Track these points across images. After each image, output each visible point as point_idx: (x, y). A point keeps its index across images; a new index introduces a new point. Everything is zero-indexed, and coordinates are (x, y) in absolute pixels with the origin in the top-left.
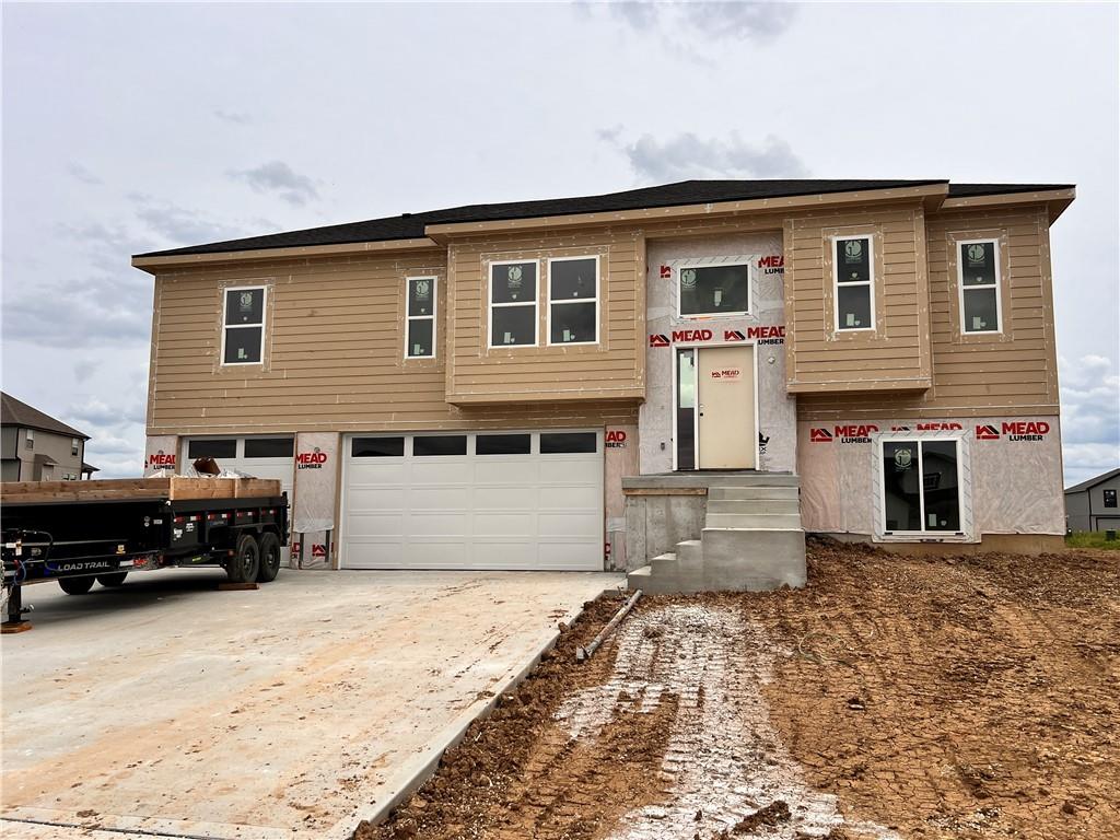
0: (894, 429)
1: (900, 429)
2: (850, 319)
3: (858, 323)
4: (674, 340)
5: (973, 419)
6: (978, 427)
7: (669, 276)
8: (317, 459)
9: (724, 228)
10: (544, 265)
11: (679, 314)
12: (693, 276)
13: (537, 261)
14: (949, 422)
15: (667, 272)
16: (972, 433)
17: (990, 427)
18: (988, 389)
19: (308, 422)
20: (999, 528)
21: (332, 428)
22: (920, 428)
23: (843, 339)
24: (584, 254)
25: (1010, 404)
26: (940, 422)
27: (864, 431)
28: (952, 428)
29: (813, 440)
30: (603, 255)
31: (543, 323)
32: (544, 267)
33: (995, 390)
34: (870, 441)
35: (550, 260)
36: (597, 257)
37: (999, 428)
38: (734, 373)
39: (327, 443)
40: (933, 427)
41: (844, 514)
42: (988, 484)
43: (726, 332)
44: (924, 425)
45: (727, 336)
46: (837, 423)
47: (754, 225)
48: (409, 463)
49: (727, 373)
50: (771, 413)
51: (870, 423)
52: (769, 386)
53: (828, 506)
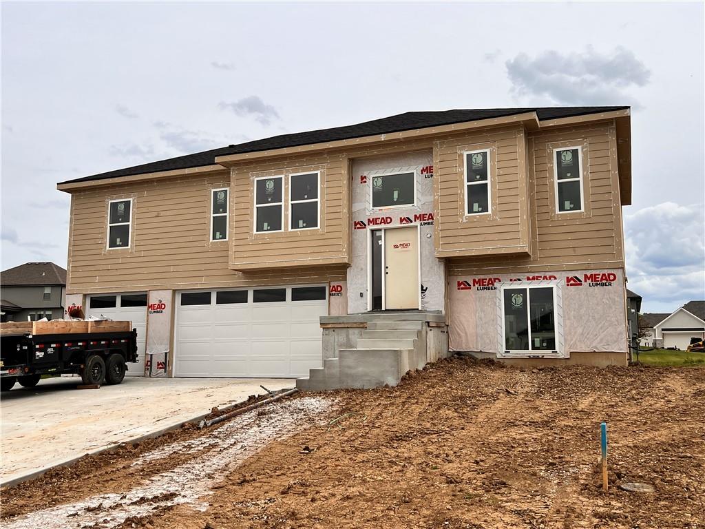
0: (511, 280)
1: (515, 280)
2: (476, 206)
3: (480, 209)
4: (369, 225)
5: (563, 273)
6: (568, 278)
7: (365, 182)
8: (160, 308)
9: (396, 149)
10: (286, 178)
11: (371, 207)
12: (380, 182)
13: (283, 176)
14: (548, 274)
15: (365, 180)
16: (564, 282)
17: (576, 277)
18: (575, 251)
19: (155, 283)
20: (582, 348)
21: (169, 288)
22: (528, 279)
23: (470, 220)
24: (311, 171)
25: (589, 261)
26: (542, 275)
27: (492, 282)
28: (550, 279)
29: (459, 289)
30: (322, 170)
31: (286, 216)
32: (287, 180)
33: (579, 251)
34: (495, 288)
35: (291, 175)
36: (319, 172)
37: (582, 278)
38: (407, 245)
39: (166, 297)
40: (537, 278)
41: (479, 338)
42: (574, 317)
43: (401, 218)
44: (531, 277)
45: (401, 220)
46: (474, 277)
47: (415, 147)
48: (213, 308)
49: (402, 245)
50: (429, 271)
51: (496, 276)
52: (427, 253)
53: (468, 334)
